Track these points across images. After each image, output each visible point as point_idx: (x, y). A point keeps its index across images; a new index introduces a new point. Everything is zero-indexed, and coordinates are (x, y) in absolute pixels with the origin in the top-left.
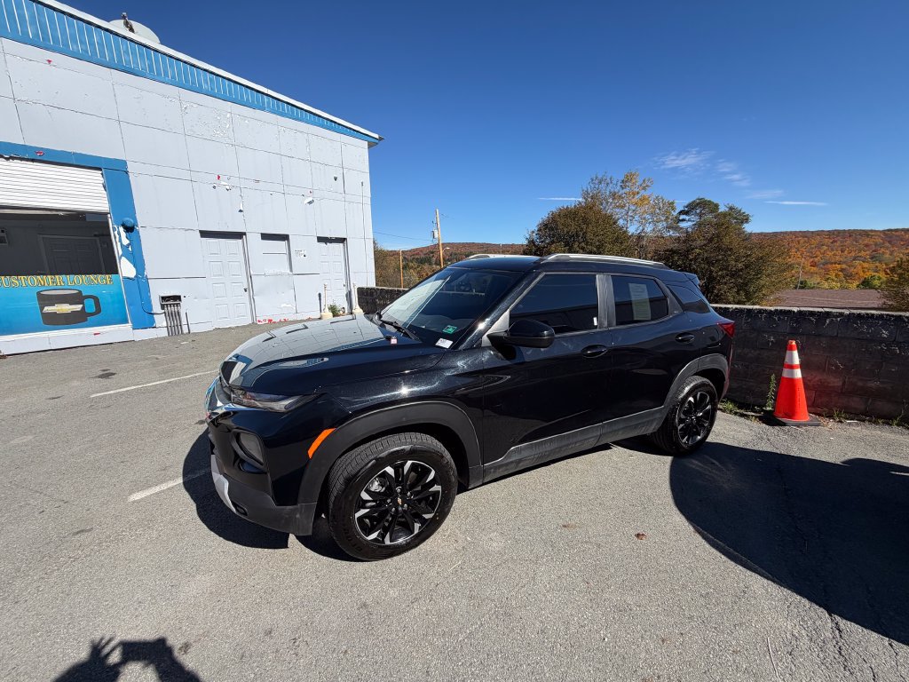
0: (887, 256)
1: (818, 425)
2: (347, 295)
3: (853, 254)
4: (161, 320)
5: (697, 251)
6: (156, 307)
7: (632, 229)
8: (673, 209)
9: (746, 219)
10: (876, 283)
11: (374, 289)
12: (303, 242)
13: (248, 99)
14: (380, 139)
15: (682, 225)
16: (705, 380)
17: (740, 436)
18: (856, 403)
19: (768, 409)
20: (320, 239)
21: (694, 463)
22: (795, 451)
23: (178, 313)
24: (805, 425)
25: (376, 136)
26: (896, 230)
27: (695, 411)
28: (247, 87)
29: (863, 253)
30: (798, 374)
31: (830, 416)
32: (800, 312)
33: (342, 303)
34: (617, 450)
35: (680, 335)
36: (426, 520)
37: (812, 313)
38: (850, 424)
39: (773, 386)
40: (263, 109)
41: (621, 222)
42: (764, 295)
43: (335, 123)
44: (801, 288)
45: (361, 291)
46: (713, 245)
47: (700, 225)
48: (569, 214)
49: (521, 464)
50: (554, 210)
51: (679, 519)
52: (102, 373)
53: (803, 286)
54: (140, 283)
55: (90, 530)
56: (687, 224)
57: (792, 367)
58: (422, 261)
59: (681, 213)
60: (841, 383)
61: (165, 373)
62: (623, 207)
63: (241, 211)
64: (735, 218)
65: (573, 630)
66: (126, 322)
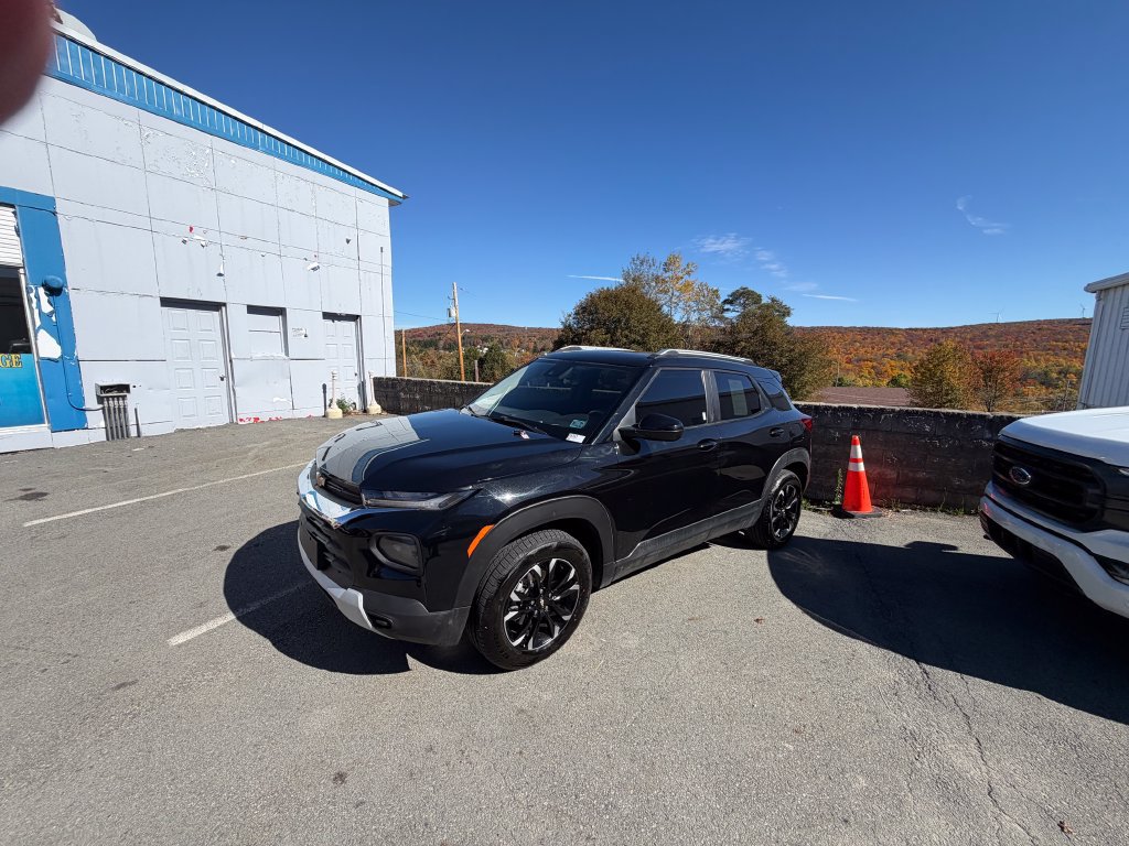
0: (910, 354)
1: (880, 516)
2: (359, 388)
3: (881, 352)
4: (96, 420)
5: (743, 344)
6: (91, 401)
7: (678, 317)
8: (718, 297)
9: (786, 312)
10: (903, 381)
11: (394, 379)
12: (303, 318)
13: (235, 134)
14: (404, 197)
15: (727, 315)
16: (792, 473)
17: (819, 528)
18: (909, 493)
19: (837, 503)
20: (327, 316)
21: (787, 556)
22: (866, 539)
23: (125, 409)
24: (870, 516)
25: (400, 194)
26: (916, 330)
27: (785, 505)
28: (236, 118)
29: (889, 352)
30: (862, 467)
31: (889, 507)
32: (860, 409)
33: (353, 397)
34: (715, 548)
35: (773, 430)
36: (565, 622)
37: (870, 410)
38: (905, 513)
39: (840, 480)
40: (256, 148)
41: (665, 309)
42: (808, 392)
43: (349, 173)
44: (840, 385)
45: (378, 382)
46: (758, 338)
47: (743, 316)
48: (608, 297)
49: (646, 560)
50: (593, 292)
51: (787, 604)
52: (24, 493)
53: (841, 383)
54: (68, 366)
55: (134, 683)
56: (732, 314)
57: (856, 461)
58: (426, 345)
59: (726, 302)
60: (895, 476)
61: (127, 492)
62: (666, 292)
63: (220, 275)
64: (778, 311)
65: (725, 702)
66: (42, 422)
